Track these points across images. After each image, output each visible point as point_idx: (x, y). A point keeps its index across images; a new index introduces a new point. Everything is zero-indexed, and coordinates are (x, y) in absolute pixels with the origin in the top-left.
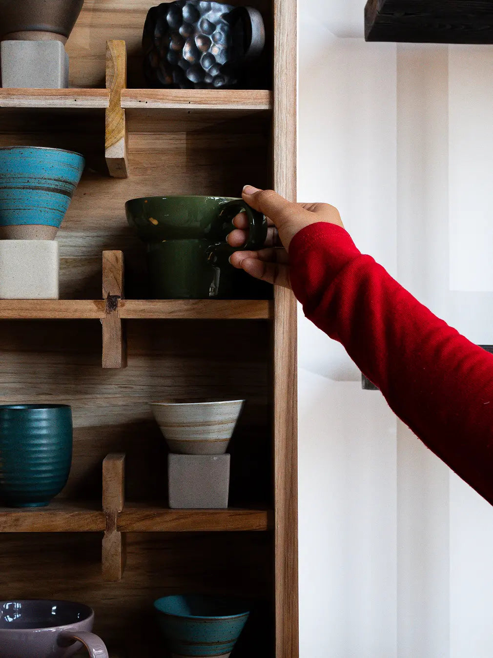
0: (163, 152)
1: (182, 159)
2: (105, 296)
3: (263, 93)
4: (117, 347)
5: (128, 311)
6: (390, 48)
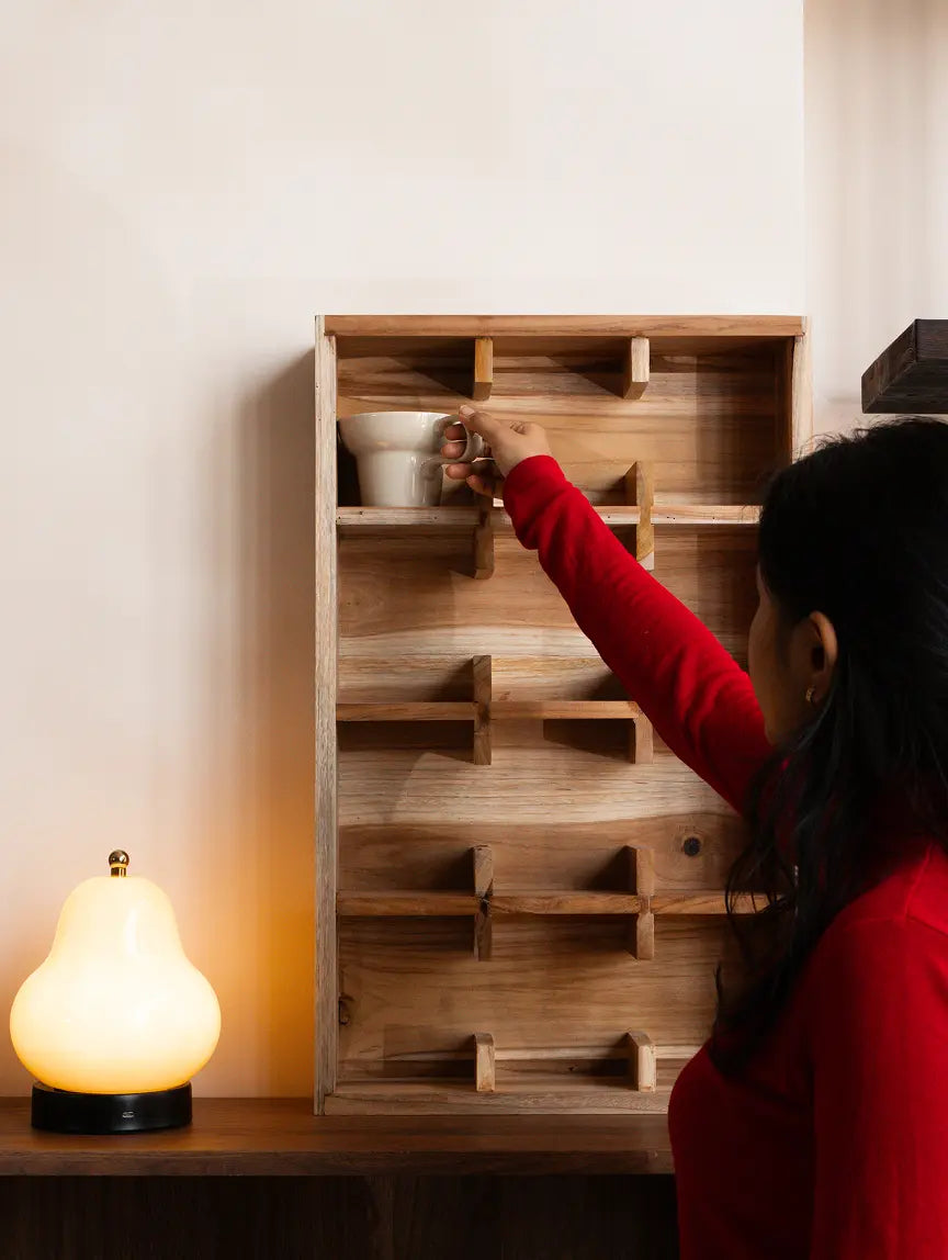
0: (676, 554)
4: (649, 745)
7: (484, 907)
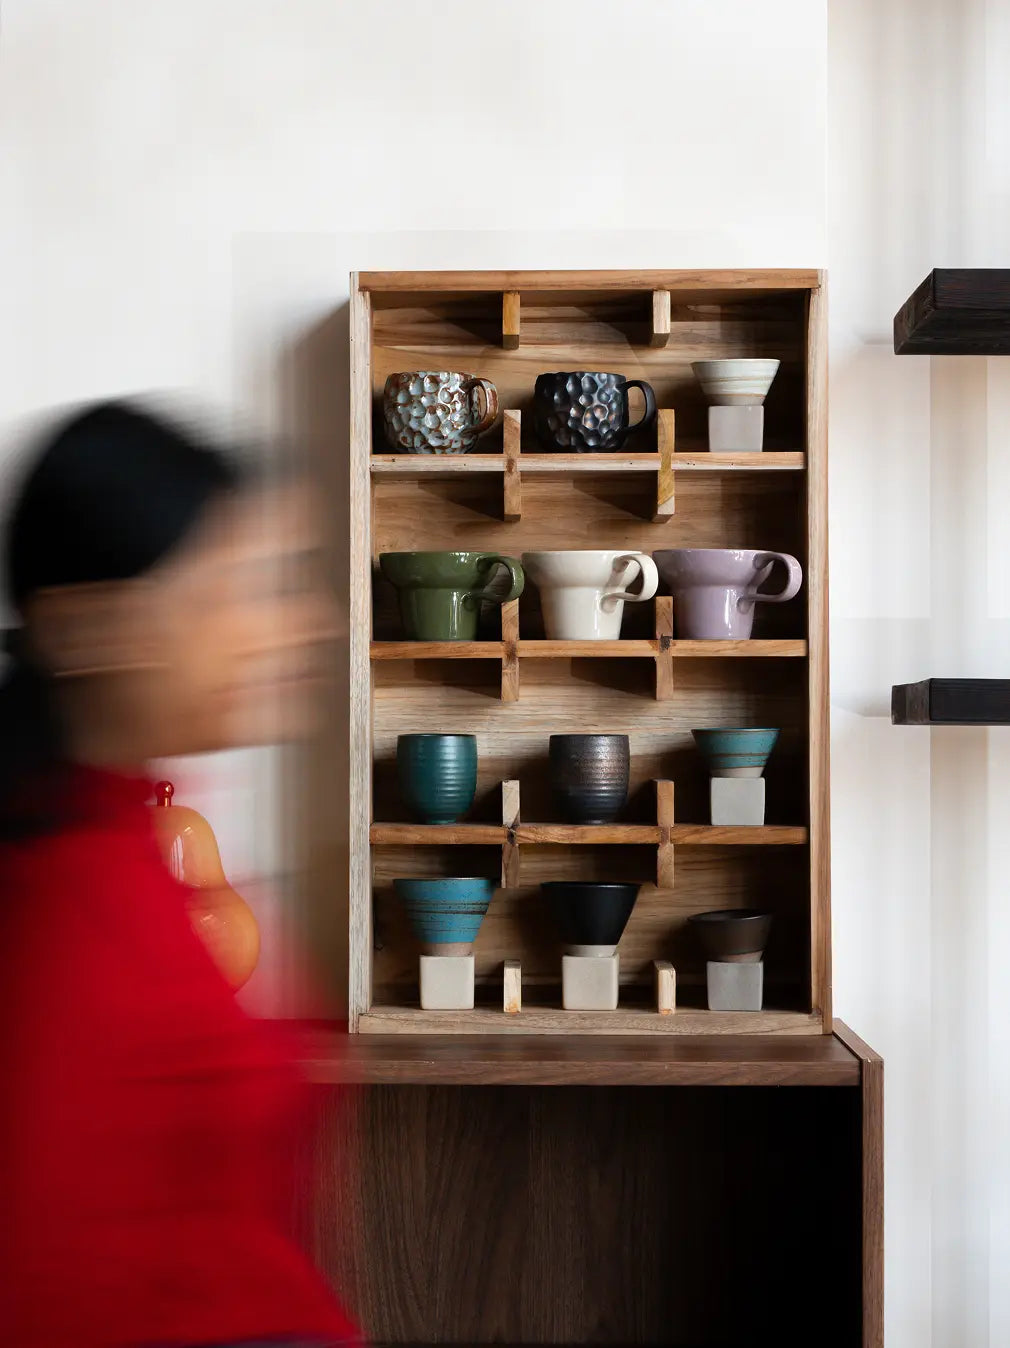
0: (700, 497)
1: (718, 504)
2: (658, 636)
3: (798, 455)
4: (670, 682)
5: (679, 650)
6: (924, 361)
7: (511, 836)
